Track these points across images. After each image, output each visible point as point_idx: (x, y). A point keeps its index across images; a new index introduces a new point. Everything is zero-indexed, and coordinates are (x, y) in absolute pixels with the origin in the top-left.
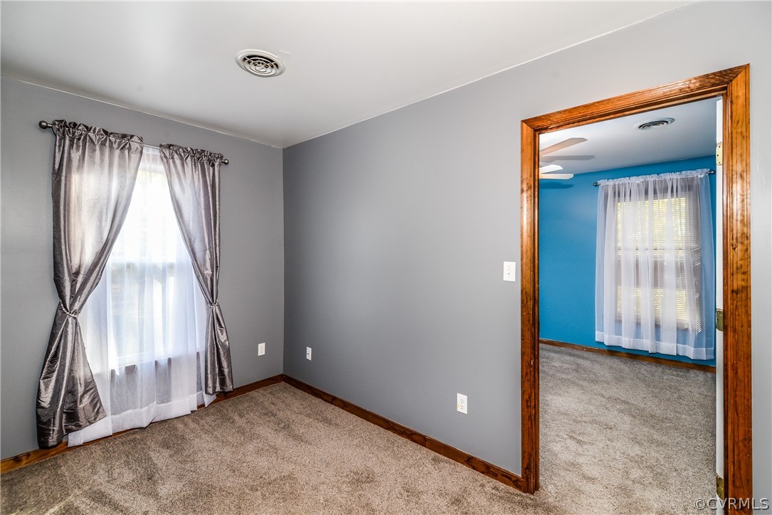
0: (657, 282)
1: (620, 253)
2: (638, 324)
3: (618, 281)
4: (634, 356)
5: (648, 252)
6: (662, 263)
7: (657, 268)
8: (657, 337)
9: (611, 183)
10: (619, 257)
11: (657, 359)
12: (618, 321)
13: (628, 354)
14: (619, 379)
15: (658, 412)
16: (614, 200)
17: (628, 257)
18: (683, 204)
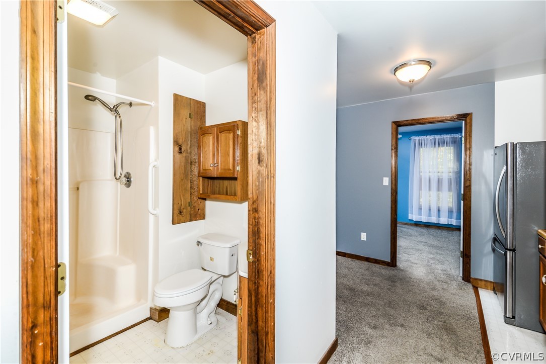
0: (439, 188)
1: (422, 174)
2: (430, 210)
3: (420, 189)
4: (427, 225)
5: (435, 174)
6: (442, 179)
7: (439, 181)
8: (439, 216)
9: (417, 138)
10: (421, 176)
11: (438, 226)
12: (420, 209)
13: (425, 225)
14: (422, 235)
15: (440, 245)
16: (419, 147)
17: (425, 176)
18: (452, 151)
